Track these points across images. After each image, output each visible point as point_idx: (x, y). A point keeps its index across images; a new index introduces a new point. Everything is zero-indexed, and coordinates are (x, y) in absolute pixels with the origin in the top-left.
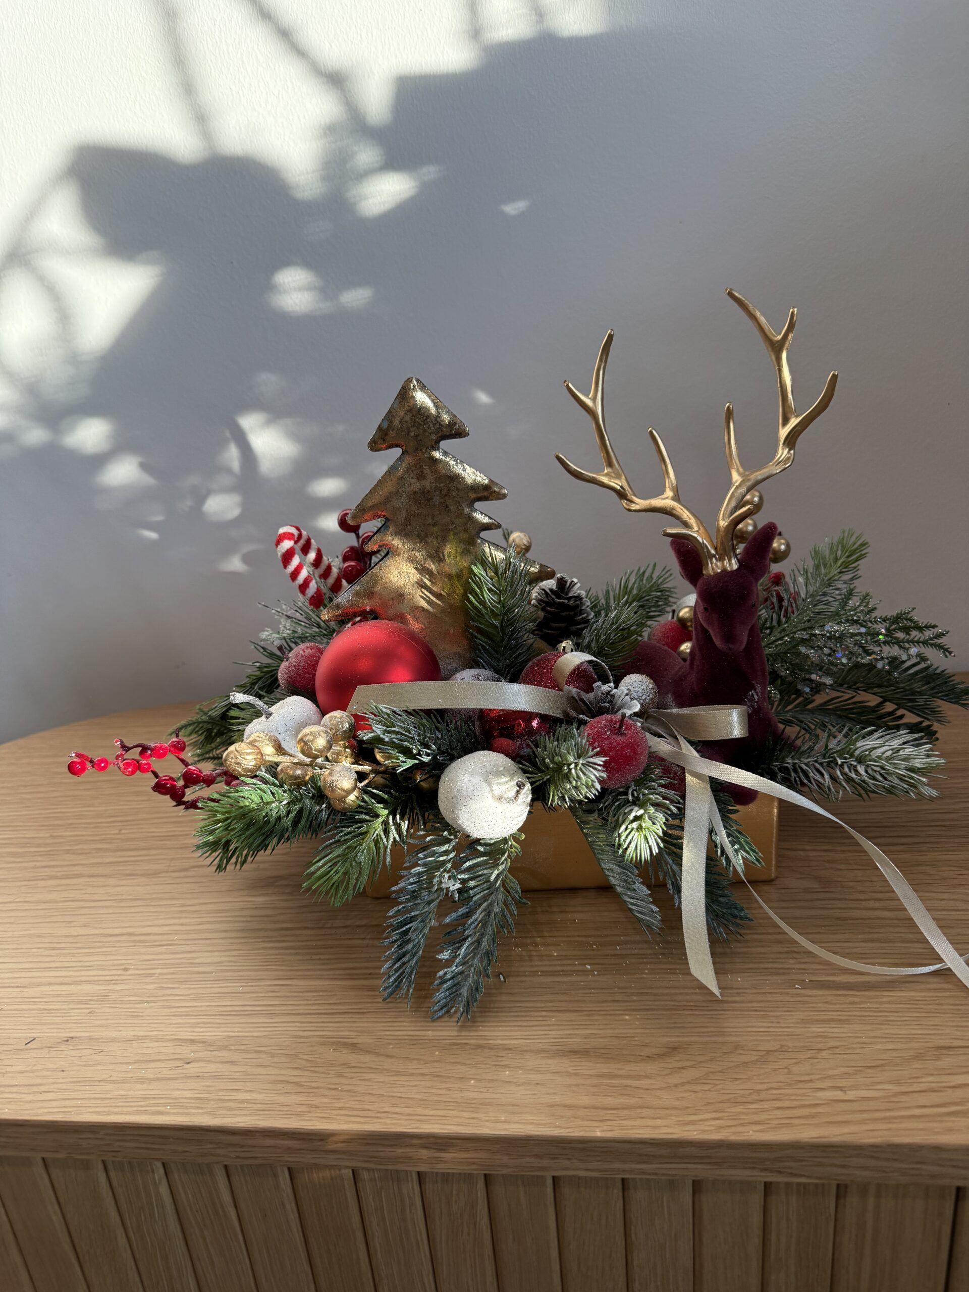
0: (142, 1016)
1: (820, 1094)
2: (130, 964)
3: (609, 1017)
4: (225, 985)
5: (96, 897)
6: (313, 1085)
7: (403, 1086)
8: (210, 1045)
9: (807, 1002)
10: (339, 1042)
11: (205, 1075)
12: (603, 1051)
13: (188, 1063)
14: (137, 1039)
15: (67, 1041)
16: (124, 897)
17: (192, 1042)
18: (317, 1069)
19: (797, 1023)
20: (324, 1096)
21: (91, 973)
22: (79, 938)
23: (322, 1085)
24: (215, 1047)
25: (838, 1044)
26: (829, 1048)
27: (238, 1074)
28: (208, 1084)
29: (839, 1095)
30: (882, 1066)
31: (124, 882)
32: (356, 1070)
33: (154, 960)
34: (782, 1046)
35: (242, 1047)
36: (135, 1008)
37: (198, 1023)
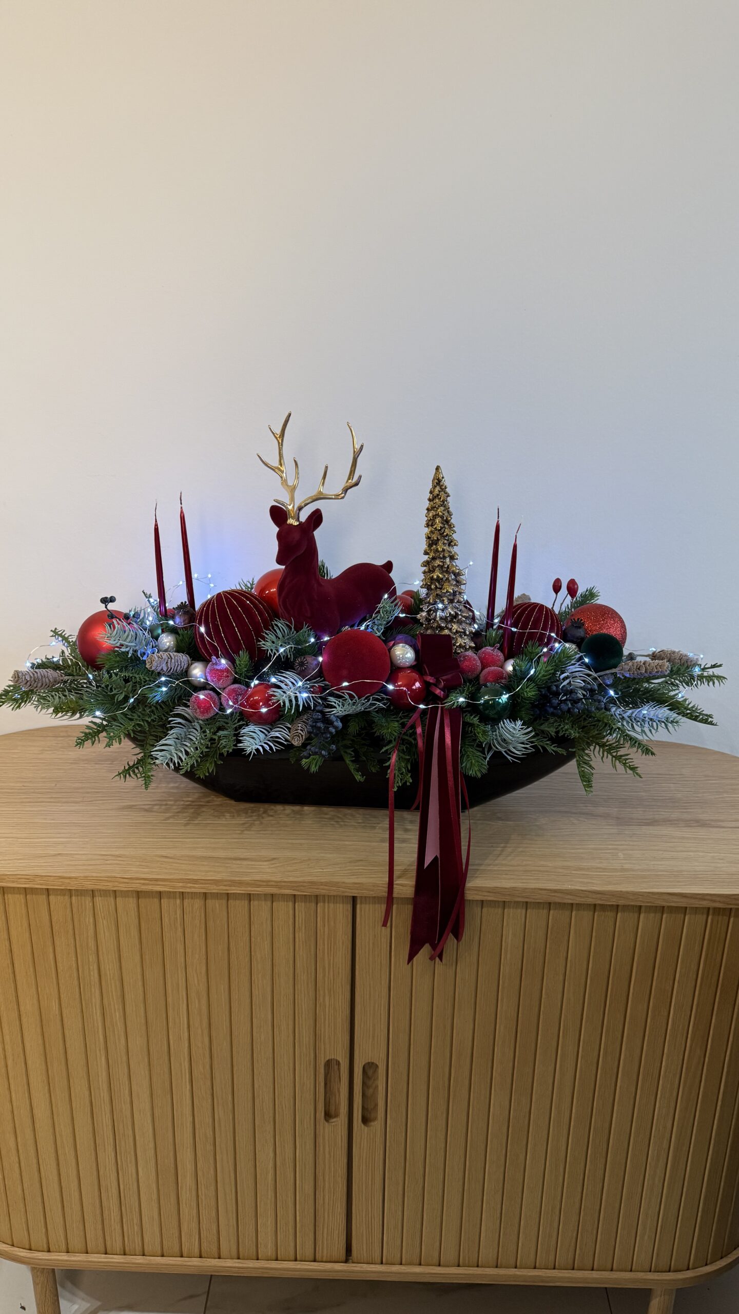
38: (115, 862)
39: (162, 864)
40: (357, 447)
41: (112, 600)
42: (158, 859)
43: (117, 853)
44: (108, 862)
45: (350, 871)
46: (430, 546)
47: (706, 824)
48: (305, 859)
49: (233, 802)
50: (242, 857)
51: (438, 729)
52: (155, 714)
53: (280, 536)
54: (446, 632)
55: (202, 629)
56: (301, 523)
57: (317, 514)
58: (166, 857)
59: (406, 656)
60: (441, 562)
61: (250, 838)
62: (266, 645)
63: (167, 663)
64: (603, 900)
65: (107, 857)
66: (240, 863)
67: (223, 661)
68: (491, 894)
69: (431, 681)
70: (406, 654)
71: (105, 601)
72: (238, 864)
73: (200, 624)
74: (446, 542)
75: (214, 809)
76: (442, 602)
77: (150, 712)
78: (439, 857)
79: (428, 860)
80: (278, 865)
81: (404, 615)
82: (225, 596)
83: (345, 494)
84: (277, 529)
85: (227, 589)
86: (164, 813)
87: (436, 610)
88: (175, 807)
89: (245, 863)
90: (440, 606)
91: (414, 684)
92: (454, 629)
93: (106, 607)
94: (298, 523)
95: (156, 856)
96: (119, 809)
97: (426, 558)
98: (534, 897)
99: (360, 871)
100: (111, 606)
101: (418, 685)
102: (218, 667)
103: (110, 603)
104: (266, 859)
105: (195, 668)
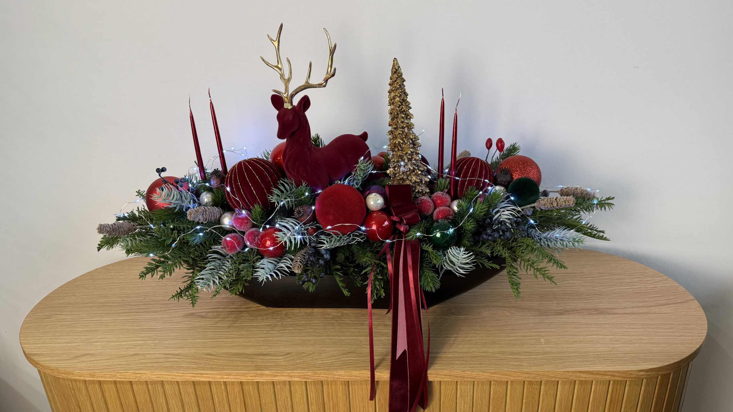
39: (207, 361)
40: (333, 46)
41: (163, 170)
42: (205, 356)
43: (176, 352)
44: (169, 360)
45: (342, 362)
46: (392, 119)
47: (604, 312)
48: (311, 353)
49: (264, 307)
50: (265, 353)
51: (403, 256)
52: (197, 252)
53: (279, 117)
54: (408, 182)
55: (228, 189)
56: (294, 107)
57: (306, 99)
58: (211, 355)
59: (377, 202)
60: (401, 131)
61: (273, 337)
62: (273, 199)
63: (203, 214)
64: (530, 378)
65: (169, 356)
66: (262, 358)
67: (244, 212)
68: (446, 377)
69: (397, 220)
70: (377, 201)
71: (160, 171)
72: (262, 359)
73: (227, 186)
74: (403, 116)
75: (250, 314)
76: (403, 160)
77: (193, 250)
78: (407, 350)
79: (399, 354)
80: (291, 358)
81: (376, 171)
82: (244, 163)
83: (326, 83)
84: (277, 112)
85: (246, 158)
86: (215, 318)
87: (400, 167)
88: (223, 314)
89: (267, 357)
90: (402, 163)
91: (384, 223)
92: (413, 180)
93: (160, 175)
94: (292, 107)
95: (202, 354)
96: (183, 316)
97: (390, 128)
98: (479, 378)
99: (351, 361)
100: (163, 174)
101: (386, 223)
102: (240, 217)
103: (162, 173)
104: (282, 354)
105: (225, 217)
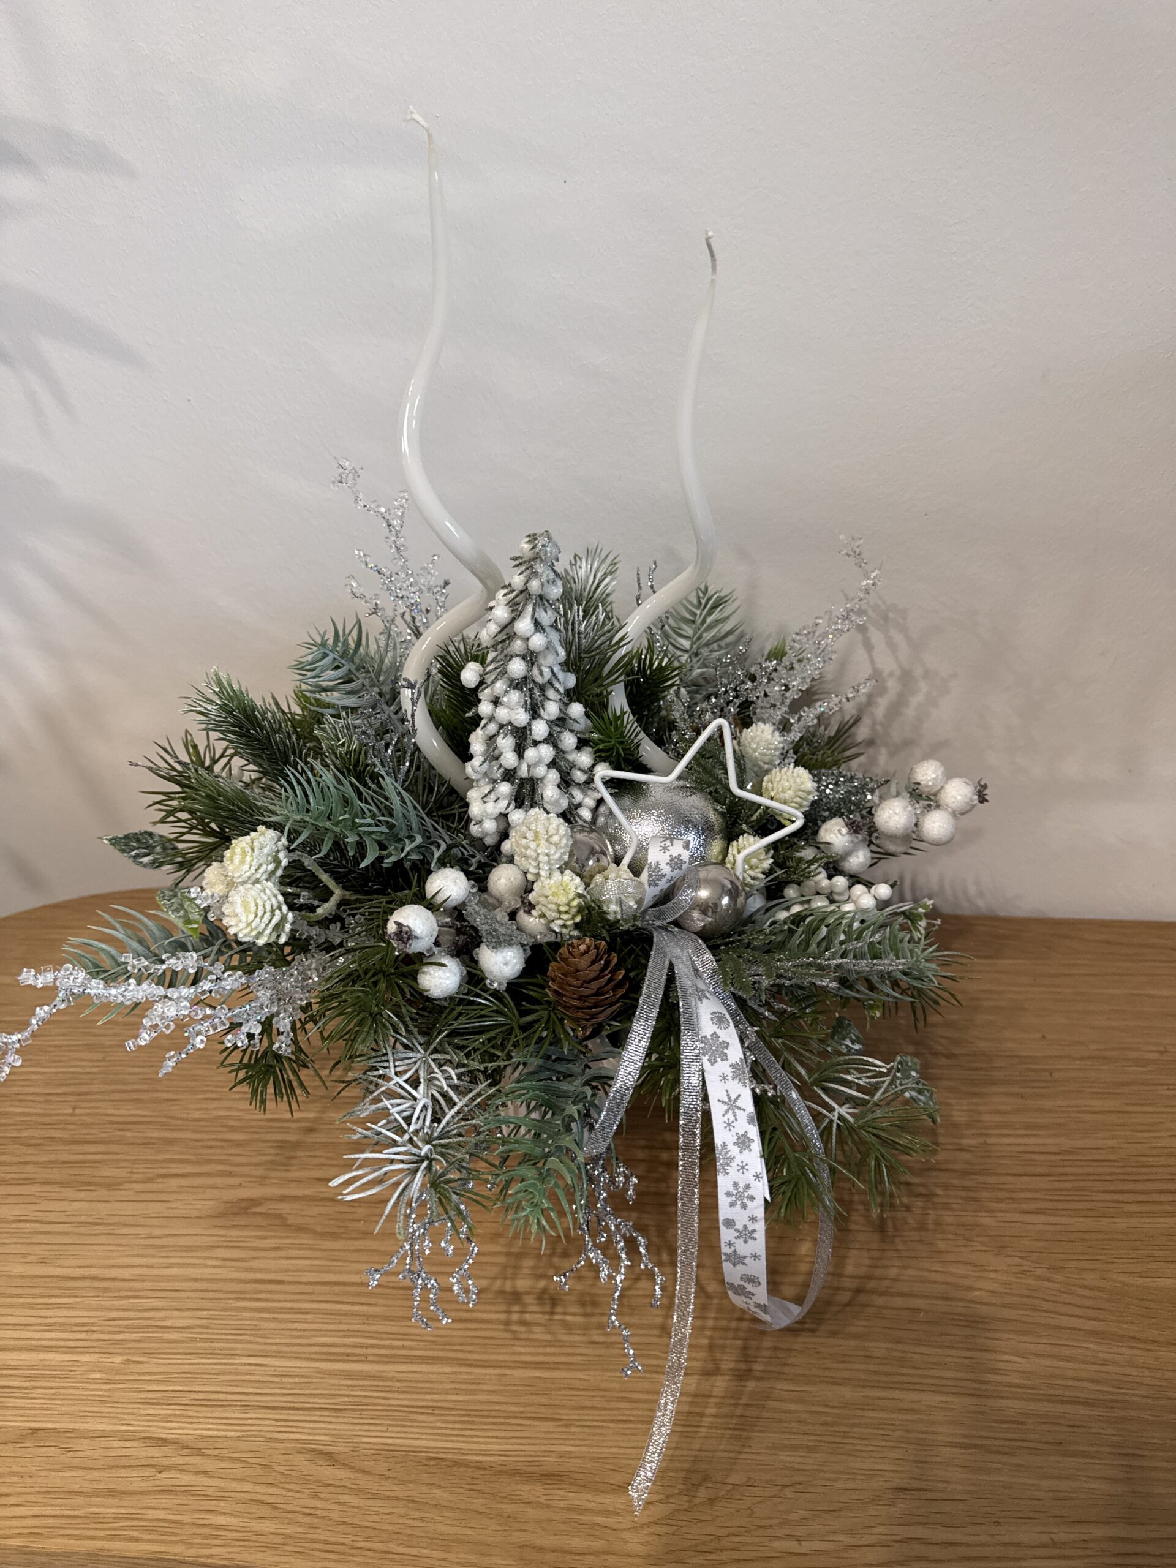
0: (110, 1402)
1: (776, 1544)
2: (93, 1324)
3: (586, 1430)
4: (196, 1361)
5: (52, 1217)
6: (289, 1508)
7: (377, 1513)
8: (183, 1448)
9: (781, 1421)
10: (315, 1450)
11: (179, 1489)
12: (576, 1476)
13: (160, 1472)
14: (105, 1435)
15: (32, 1434)
16: (83, 1219)
17: (163, 1442)
18: (292, 1486)
19: (767, 1448)
20: (300, 1524)
21: (53, 1335)
22: (37, 1280)
23: (297, 1509)
24: (188, 1451)
25: (802, 1479)
26: (793, 1485)
27: (212, 1489)
28: (180, 1502)
29: (793, 1546)
30: (840, 1510)
31: (82, 1195)
32: (332, 1489)
33: (120, 1319)
34: (749, 1478)
35: (216, 1452)
36: (101, 1390)
37: (169, 1415)
38: (186, 1479)
